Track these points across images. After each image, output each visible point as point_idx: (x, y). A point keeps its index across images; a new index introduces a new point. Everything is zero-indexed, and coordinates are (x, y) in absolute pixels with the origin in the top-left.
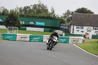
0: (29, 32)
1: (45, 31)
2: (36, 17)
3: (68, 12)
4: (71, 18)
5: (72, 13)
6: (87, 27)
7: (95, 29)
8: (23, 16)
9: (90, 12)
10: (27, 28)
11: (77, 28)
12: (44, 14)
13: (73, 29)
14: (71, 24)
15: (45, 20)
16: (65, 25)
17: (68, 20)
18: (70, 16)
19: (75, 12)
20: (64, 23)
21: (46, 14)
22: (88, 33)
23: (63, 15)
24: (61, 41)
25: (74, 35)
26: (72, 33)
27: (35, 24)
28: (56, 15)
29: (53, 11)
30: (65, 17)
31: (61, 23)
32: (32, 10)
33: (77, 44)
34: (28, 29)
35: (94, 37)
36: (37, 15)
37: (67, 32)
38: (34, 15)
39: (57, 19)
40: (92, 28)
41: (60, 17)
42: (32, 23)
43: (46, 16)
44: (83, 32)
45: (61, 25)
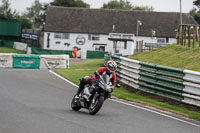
4: (44, 17)
5: (46, 6)
6: (77, 35)
7: (93, 39)
9: (81, 4)
11: (57, 37)
13: (48, 40)
16: (30, 31)
17: (38, 21)
18: (42, 12)
19: (52, 4)
20: (29, 27)
22: (79, 46)
23: (27, 12)
24: (24, 64)
25: (50, 52)
26: (45, 47)
28: (12, 12)
29: (7, 3)
30: (31, 15)
31: (23, 27)
33: (55, 70)
35: (90, 55)
37: (36, 45)
40: (86, 36)
41: (20, 15)
44: (68, 45)
45: (24, 31)
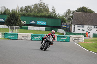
0: (31, 31)
1: (46, 30)
2: (37, 16)
3: (69, 12)
4: (72, 17)
5: (73, 12)
6: (88, 26)
7: (96, 28)
8: (24, 15)
9: (90, 11)
10: (28, 27)
11: (78, 27)
12: (46, 13)
13: (74, 28)
14: (72, 23)
15: (46, 19)
16: (66, 24)
17: (69, 19)
18: (71, 15)
19: (76, 11)
20: (65, 22)
21: (47, 13)
22: (89, 31)
23: (64, 15)
24: (62, 40)
25: (75, 34)
26: (73, 32)
27: (36, 23)
28: (57, 15)
29: (54, 10)
30: (66, 16)
31: (62, 22)
32: (33, 10)
33: (77, 43)
34: (30, 28)
35: (95, 35)
36: (39, 15)
37: (68, 31)
38: (36, 15)
39: (58, 19)
40: (93, 26)
41: (61, 16)
42: (33, 22)
43: (47, 15)
44: (84, 31)
45: (62, 23)
